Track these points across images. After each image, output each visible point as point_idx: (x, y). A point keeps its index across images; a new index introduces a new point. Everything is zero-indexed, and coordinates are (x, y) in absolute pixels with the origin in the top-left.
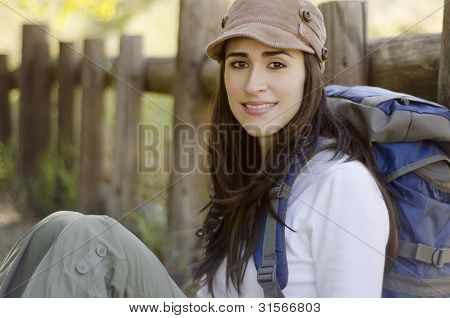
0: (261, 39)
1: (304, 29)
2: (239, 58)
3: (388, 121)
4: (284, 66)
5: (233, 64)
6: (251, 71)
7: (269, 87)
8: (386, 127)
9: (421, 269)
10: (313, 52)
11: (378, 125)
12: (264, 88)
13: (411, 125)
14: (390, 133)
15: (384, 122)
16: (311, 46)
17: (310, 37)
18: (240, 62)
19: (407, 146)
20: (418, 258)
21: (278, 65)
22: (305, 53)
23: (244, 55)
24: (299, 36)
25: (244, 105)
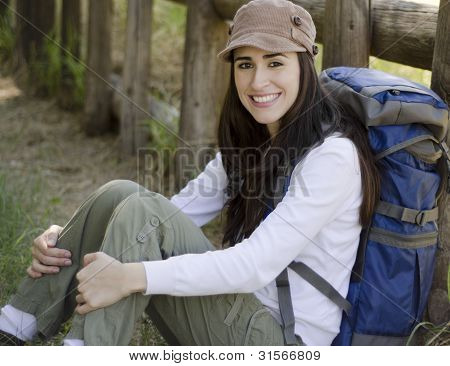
0: (261, 47)
1: (296, 32)
2: (244, 61)
3: (382, 109)
4: (281, 64)
5: (240, 66)
6: (255, 71)
7: (272, 82)
8: (381, 114)
9: (406, 227)
10: (305, 50)
11: (373, 113)
12: (268, 83)
13: (400, 112)
14: (383, 119)
15: (378, 110)
16: (303, 46)
17: (302, 38)
18: (246, 64)
19: (397, 128)
20: (403, 219)
21: (277, 64)
22: (299, 53)
23: (248, 59)
24: (292, 39)
25: (252, 97)
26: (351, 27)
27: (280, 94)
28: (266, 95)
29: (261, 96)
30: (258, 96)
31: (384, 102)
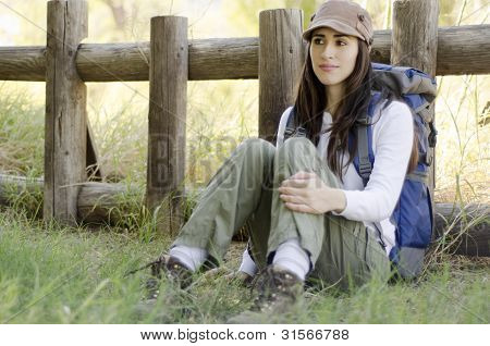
3: (411, 81)
4: (346, 44)
10: (364, 39)
13: (421, 84)
15: (408, 82)
16: (363, 36)
23: (323, 36)
24: (356, 29)
26: (291, 51)
31: (411, 76)
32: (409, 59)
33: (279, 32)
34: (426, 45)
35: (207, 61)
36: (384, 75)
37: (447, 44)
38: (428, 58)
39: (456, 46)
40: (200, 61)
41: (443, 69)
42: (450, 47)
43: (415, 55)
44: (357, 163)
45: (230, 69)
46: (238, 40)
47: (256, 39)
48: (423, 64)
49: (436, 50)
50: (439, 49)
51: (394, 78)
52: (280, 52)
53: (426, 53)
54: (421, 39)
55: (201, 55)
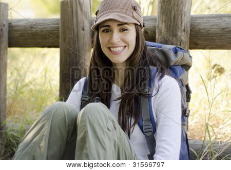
1: (135, 14)
2: (106, 28)
3: (176, 56)
5: (103, 31)
10: (139, 24)
12: (119, 40)
13: (183, 58)
22: (136, 24)
23: (109, 26)
24: (133, 17)
25: (109, 48)
26: (83, 30)
27: (125, 47)
28: (118, 47)
29: (116, 47)
30: (114, 47)
31: (176, 52)
32: (171, 38)
33: (75, 16)
34: (183, 28)
35: (22, 35)
36: (157, 51)
37: (197, 28)
38: (184, 37)
39: (204, 29)
40: (17, 34)
41: (194, 45)
42: (200, 30)
43: (175, 35)
44: (141, 124)
45: (39, 41)
46: (44, 20)
47: (57, 20)
48: (181, 42)
49: (189, 32)
50: (191, 30)
51: (164, 54)
52: (76, 30)
53: (183, 33)
54: (180, 23)
55: (18, 30)
